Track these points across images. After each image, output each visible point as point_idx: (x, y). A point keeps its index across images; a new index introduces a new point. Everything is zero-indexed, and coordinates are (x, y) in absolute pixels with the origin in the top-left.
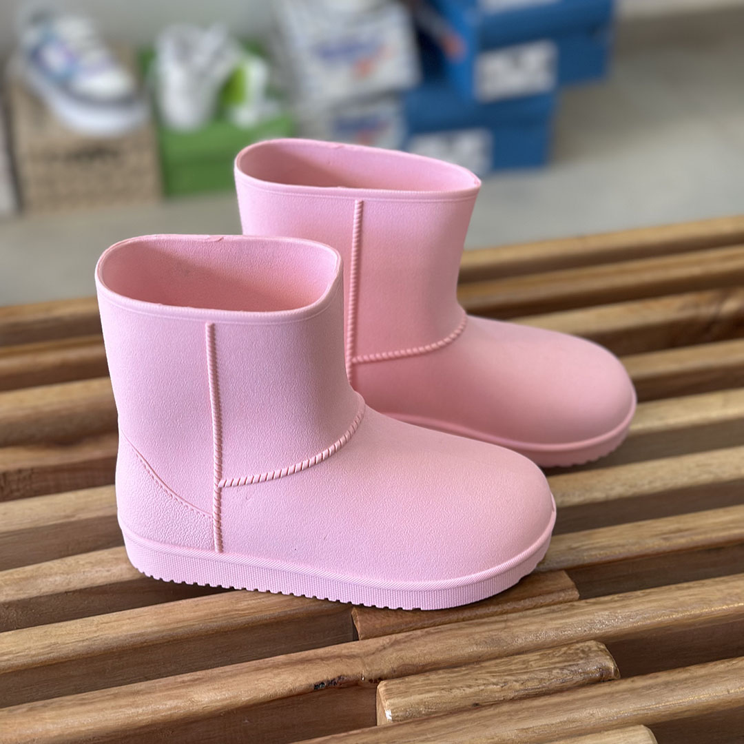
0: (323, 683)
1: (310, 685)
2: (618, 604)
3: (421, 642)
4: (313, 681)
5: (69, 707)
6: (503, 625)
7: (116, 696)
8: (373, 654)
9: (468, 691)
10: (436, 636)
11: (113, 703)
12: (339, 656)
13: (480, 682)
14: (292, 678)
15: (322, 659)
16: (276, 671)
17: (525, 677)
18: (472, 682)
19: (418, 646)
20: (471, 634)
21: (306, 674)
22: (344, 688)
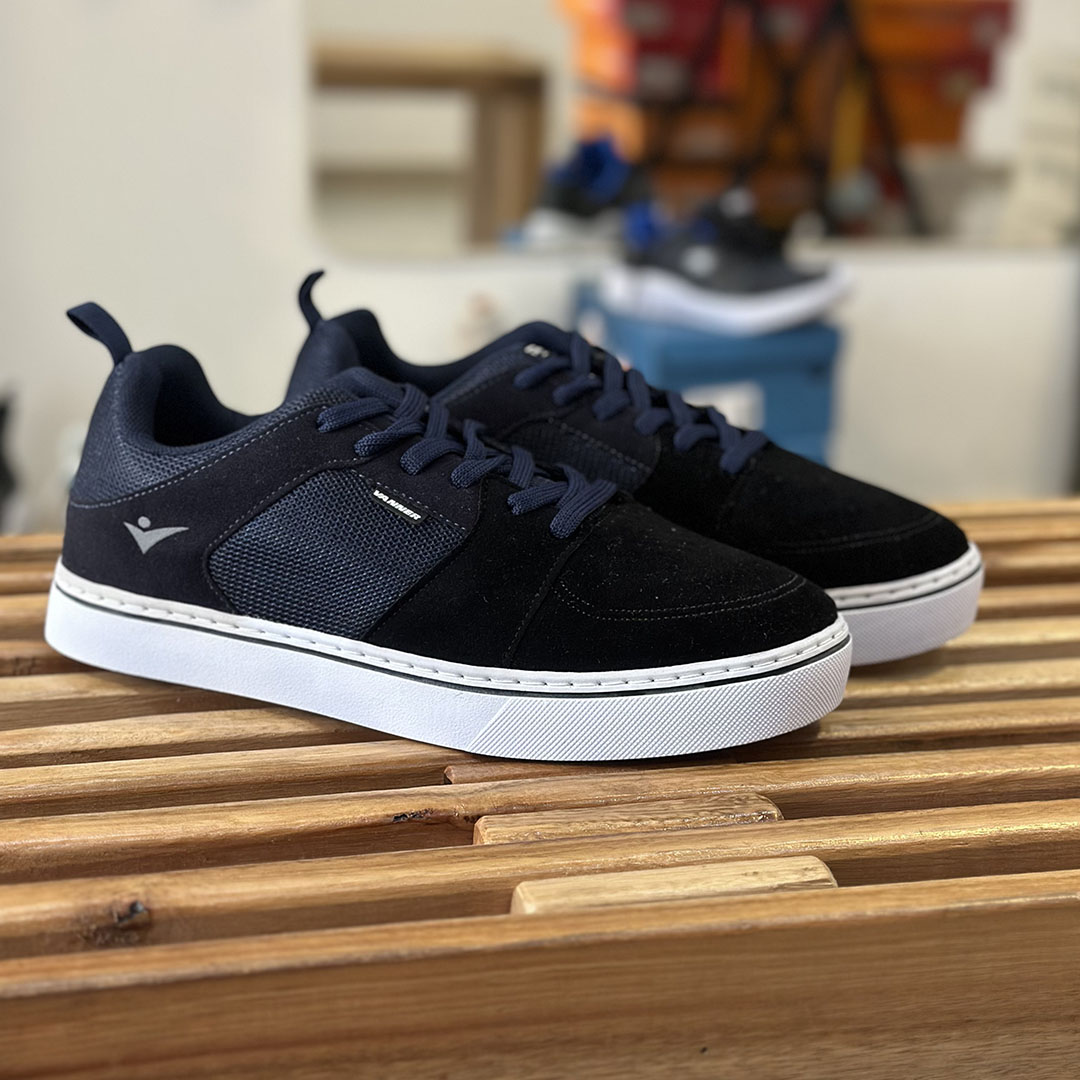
0: (404, 815)
1: (388, 816)
2: (786, 766)
3: (532, 786)
4: (390, 812)
5: (74, 821)
6: (640, 777)
7: (136, 815)
8: (471, 794)
9: (592, 826)
10: (552, 783)
11: (131, 820)
12: (426, 794)
13: (606, 818)
14: (365, 809)
15: (405, 795)
16: (347, 803)
17: (665, 816)
18: (597, 818)
19: (530, 790)
20: (597, 783)
21: (384, 806)
22: (432, 824)
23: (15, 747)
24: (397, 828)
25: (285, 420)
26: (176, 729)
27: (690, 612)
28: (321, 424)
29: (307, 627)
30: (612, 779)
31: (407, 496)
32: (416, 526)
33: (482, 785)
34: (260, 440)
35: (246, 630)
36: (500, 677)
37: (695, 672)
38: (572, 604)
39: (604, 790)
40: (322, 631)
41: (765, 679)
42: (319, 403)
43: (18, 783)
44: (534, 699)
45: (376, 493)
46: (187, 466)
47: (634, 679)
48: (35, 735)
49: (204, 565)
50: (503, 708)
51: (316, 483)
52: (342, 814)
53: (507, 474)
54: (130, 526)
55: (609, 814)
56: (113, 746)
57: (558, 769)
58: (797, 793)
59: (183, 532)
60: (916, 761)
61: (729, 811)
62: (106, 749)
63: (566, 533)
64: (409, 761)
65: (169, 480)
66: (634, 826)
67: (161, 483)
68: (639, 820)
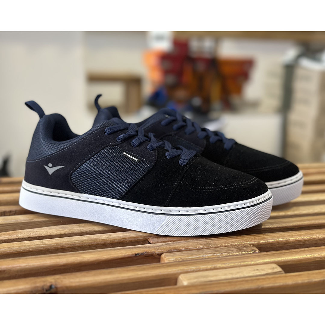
0: (138, 254)
1: (133, 254)
3: (177, 244)
4: (133, 253)
6: (211, 240)
8: (159, 246)
12: (145, 247)
13: (204, 253)
14: (125, 252)
15: (137, 248)
17: (222, 252)
18: (201, 253)
19: (177, 245)
20: (198, 242)
21: (131, 251)
22: (147, 257)
23: (10, 236)
24: (136, 258)
25: (95, 131)
26: (62, 230)
27: (224, 188)
28: (106, 132)
29: (103, 196)
30: (202, 241)
31: (134, 154)
32: (137, 163)
33: (161, 244)
34: (87, 138)
35: (83, 198)
36: (165, 209)
37: (227, 206)
38: (187, 186)
39: (201, 245)
40: (107, 197)
41: (249, 208)
42: (105, 126)
43: (11, 247)
44: (176, 216)
45: (124, 153)
46: (63, 147)
47: (208, 209)
48: (16, 233)
49: (69, 178)
50: (166, 219)
51: (105, 150)
52: (118, 254)
53: (164, 147)
54: (46, 167)
55: (204, 252)
56: (41, 235)
57: (184, 238)
58: (262, 244)
59: (63, 167)
60: (296, 234)
61: (242, 250)
62: (39, 237)
63: (184, 164)
64: (137, 237)
65: (58, 151)
66: (213, 256)
67: (55, 153)
68: (214, 254)
